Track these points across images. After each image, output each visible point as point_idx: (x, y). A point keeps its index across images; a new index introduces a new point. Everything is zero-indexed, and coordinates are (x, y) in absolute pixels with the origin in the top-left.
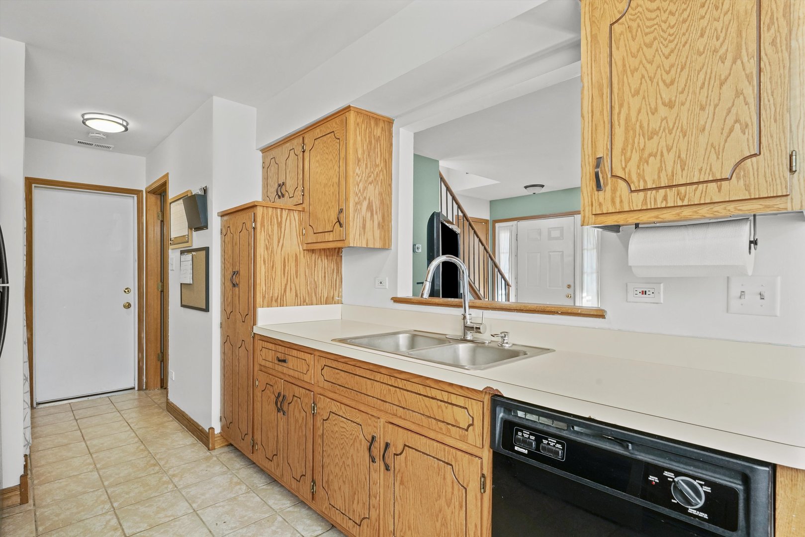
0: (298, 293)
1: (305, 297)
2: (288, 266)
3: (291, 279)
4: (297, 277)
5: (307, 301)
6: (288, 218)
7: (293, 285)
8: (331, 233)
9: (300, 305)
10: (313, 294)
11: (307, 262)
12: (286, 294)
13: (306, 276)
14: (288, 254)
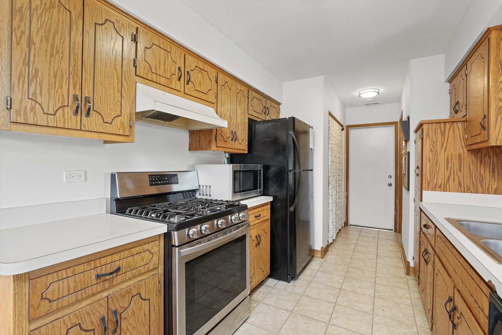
0: (462, 183)
1: (469, 186)
2: (451, 163)
3: (454, 172)
4: (460, 171)
5: (472, 189)
6: (452, 128)
7: (456, 177)
8: (479, 135)
9: (464, 192)
10: (479, 185)
11: (472, 159)
12: (449, 183)
13: (470, 170)
14: (452, 155)
